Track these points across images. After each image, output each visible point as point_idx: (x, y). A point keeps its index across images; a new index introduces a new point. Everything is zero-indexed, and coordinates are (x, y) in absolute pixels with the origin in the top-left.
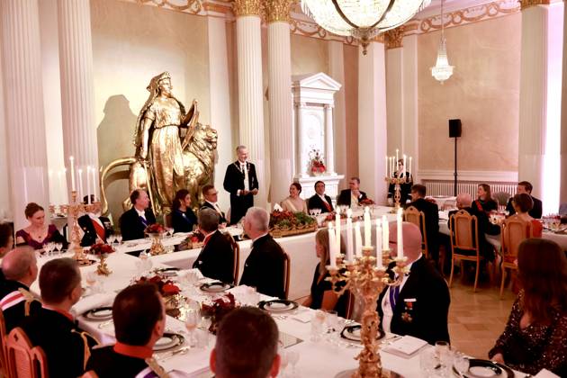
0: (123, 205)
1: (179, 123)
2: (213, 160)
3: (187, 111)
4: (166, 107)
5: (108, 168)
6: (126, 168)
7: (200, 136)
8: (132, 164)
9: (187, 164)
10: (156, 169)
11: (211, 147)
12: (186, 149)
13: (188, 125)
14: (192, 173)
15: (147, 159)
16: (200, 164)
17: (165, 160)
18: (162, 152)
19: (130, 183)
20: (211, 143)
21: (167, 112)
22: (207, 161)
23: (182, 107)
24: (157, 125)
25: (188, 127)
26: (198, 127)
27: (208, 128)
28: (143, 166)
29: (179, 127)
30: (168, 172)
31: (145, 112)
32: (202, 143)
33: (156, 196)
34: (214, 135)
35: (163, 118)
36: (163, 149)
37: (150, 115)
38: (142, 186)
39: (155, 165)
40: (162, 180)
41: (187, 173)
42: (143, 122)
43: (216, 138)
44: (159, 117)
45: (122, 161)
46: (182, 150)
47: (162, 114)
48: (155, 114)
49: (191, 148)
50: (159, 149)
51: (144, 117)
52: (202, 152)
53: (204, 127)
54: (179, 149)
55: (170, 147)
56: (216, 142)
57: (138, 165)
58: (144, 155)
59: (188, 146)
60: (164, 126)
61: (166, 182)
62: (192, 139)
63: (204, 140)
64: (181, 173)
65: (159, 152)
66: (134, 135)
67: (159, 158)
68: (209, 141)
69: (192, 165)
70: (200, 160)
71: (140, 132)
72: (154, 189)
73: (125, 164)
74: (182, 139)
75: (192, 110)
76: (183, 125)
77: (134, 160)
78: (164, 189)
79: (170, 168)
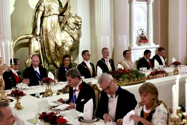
0: (25, 63)
1: (58, 13)
2: (79, 36)
3: (63, 6)
4: (51, 4)
5: (16, 41)
6: (27, 41)
7: (71, 21)
8: (30, 39)
9: (63, 38)
10: (45, 42)
11: (78, 28)
12: (63, 29)
13: (64, 14)
14: (66, 44)
15: (40, 35)
16: (71, 38)
17: (50, 36)
18: (49, 31)
19: (30, 50)
20: (78, 25)
21: (51, 6)
22: (75, 36)
23: (60, 3)
24: (46, 14)
25: (64, 16)
26: (70, 15)
27: (76, 16)
28: (37, 40)
29: (59, 15)
30: (52, 43)
31: (39, 7)
32: (72, 26)
33: (45, 58)
34: (80, 20)
35: (49, 10)
36: (49, 29)
37: (42, 8)
38: (36, 52)
39: (44, 39)
40: (49, 49)
41: (63, 44)
42: (37, 12)
43: (81, 22)
44: (47, 10)
45: (25, 36)
46: (60, 30)
47: (48, 8)
48: (44, 8)
49: (66, 29)
50: (47, 29)
51: (37, 10)
52: (72, 31)
53: (74, 15)
54: (59, 30)
55: (53, 28)
56: (81, 25)
57: (34, 39)
58: (38, 33)
59: (64, 27)
60: (50, 15)
61: (51, 49)
62: (66, 23)
63: (74, 23)
64: (60, 44)
65: (46, 31)
66: (31, 20)
67: (46, 35)
68: (77, 24)
69: (66, 39)
70: (71, 36)
71: (35, 19)
72: (44, 54)
73: (26, 38)
74: (60, 23)
75: (67, 5)
76: (61, 14)
77: (32, 36)
78: (49, 54)
79: (53, 40)
